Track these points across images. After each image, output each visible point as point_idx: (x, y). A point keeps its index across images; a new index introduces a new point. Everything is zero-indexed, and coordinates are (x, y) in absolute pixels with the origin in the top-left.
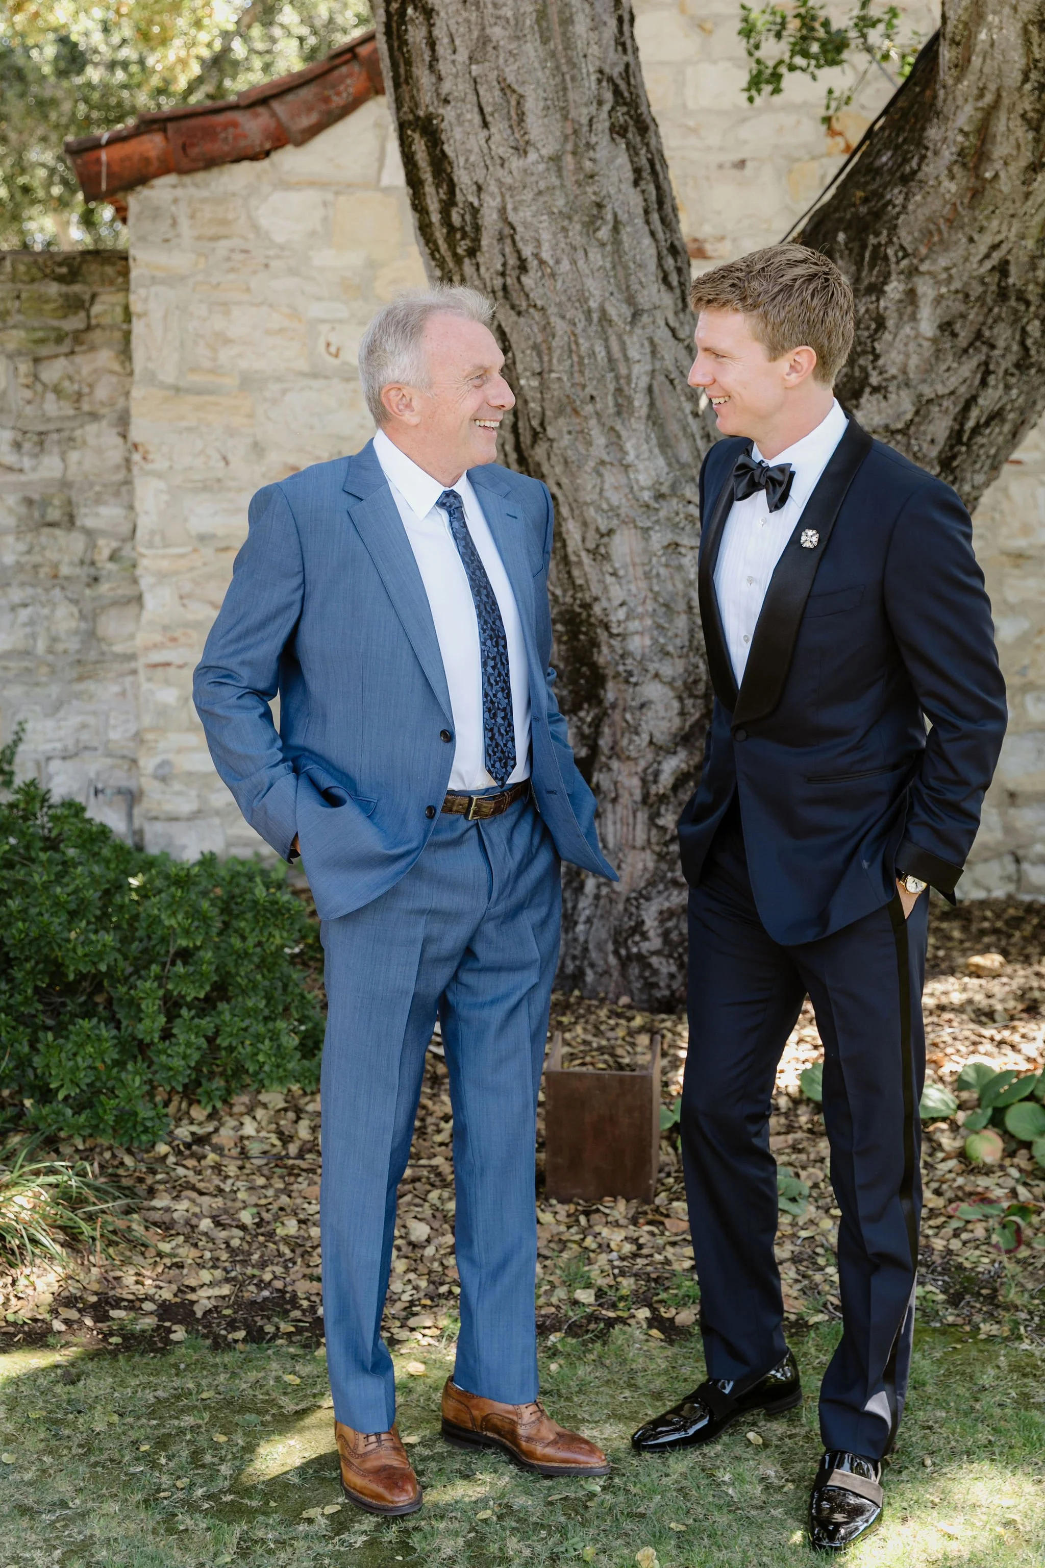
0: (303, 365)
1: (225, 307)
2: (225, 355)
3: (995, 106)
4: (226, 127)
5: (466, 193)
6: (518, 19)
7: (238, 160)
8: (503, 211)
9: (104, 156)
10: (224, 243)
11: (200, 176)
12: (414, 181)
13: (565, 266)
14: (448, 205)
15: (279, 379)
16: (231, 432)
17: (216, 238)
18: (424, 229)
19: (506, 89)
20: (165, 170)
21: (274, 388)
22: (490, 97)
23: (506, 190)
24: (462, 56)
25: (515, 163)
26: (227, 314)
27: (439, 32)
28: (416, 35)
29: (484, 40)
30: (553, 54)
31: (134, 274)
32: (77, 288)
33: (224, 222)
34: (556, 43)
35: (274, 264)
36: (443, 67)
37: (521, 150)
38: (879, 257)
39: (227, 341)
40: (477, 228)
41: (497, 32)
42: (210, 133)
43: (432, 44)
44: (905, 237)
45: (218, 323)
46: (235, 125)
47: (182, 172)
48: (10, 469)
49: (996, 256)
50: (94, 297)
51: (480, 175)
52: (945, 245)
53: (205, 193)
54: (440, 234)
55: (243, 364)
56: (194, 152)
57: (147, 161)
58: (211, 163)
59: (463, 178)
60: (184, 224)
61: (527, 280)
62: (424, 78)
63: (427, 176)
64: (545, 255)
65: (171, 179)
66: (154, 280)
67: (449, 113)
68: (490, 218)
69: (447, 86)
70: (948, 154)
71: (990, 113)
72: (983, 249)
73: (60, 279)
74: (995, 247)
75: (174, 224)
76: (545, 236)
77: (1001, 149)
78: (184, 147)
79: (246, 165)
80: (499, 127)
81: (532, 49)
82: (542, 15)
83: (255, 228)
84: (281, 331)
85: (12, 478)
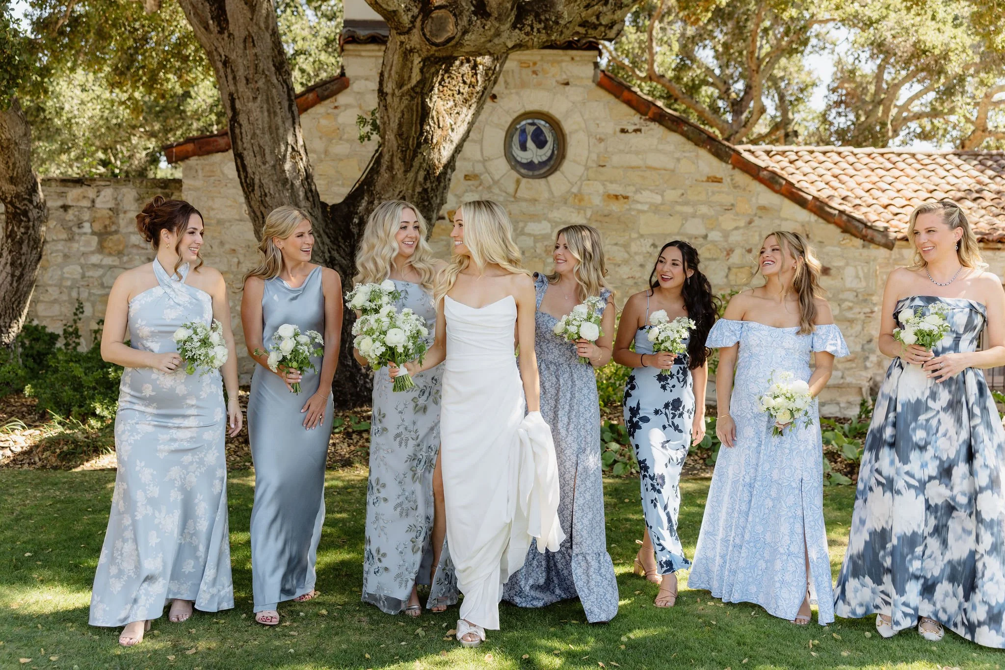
0: (237, 217)
1: (213, 198)
2: (212, 213)
3: (393, 155)
4: (214, 141)
5: (250, 174)
6: (263, 128)
7: (218, 152)
8: (260, 180)
9: (174, 150)
10: (213, 178)
11: (205, 157)
12: (238, 170)
13: (277, 195)
14: (246, 177)
15: (230, 221)
16: (213, 238)
17: (210, 176)
18: (241, 183)
19: (260, 147)
20: (194, 155)
21: (227, 224)
22: (256, 149)
23: (261, 174)
24: (249, 137)
25: (263, 167)
26: (213, 200)
27: (243, 131)
28: (237, 131)
29: (254, 134)
30: (273, 138)
31: (184, 187)
32: (167, 191)
33: (213, 171)
34: (274, 135)
35: (229, 185)
36: (244, 140)
37: (264, 163)
38: (372, 194)
39: (213, 209)
40: (254, 184)
41: (258, 132)
42: (208, 144)
43: (241, 133)
44: (378, 188)
45: (210, 203)
46: (216, 141)
47: (199, 155)
48: (143, 248)
49: (401, 194)
50: (172, 194)
51: (254, 170)
52: (388, 191)
53: (206, 162)
54: (245, 185)
55: (218, 217)
56: (203, 149)
57: (188, 152)
58: (209, 153)
59: (249, 170)
60: (200, 172)
61: (267, 199)
62: (240, 143)
63: (241, 169)
64: (272, 192)
65: (196, 158)
66: (189, 189)
67: (245, 153)
68: (257, 181)
69: (245, 145)
70: (385, 167)
71: (392, 155)
72: (397, 193)
73: (161, 188)
74: (400, 192)
75: (197, 171)
76: (271, 187)
77: (396, 166)
78: (200, 148)
79: (220, 154)
80: (259, 158)
81: (267, 137)
82: (270, 127)
83: (223, 173)
84: (230, 206)
85: (144, 251)
